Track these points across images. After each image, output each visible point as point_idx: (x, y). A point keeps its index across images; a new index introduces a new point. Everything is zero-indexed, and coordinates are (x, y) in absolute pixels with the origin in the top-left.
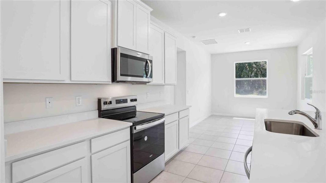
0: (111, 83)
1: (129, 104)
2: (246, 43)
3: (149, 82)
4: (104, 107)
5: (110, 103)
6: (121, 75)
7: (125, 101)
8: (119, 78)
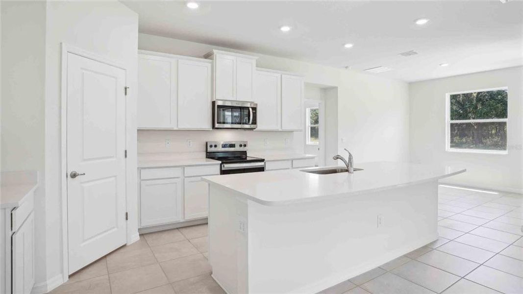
0: (211, 129)
1: (237, 148)
2: (442, 65)
3: (255, 129)
4: (210, 150)
5: (216, 146)
6: (218, 123)
7: (232, 146)
8: (217, 125)
